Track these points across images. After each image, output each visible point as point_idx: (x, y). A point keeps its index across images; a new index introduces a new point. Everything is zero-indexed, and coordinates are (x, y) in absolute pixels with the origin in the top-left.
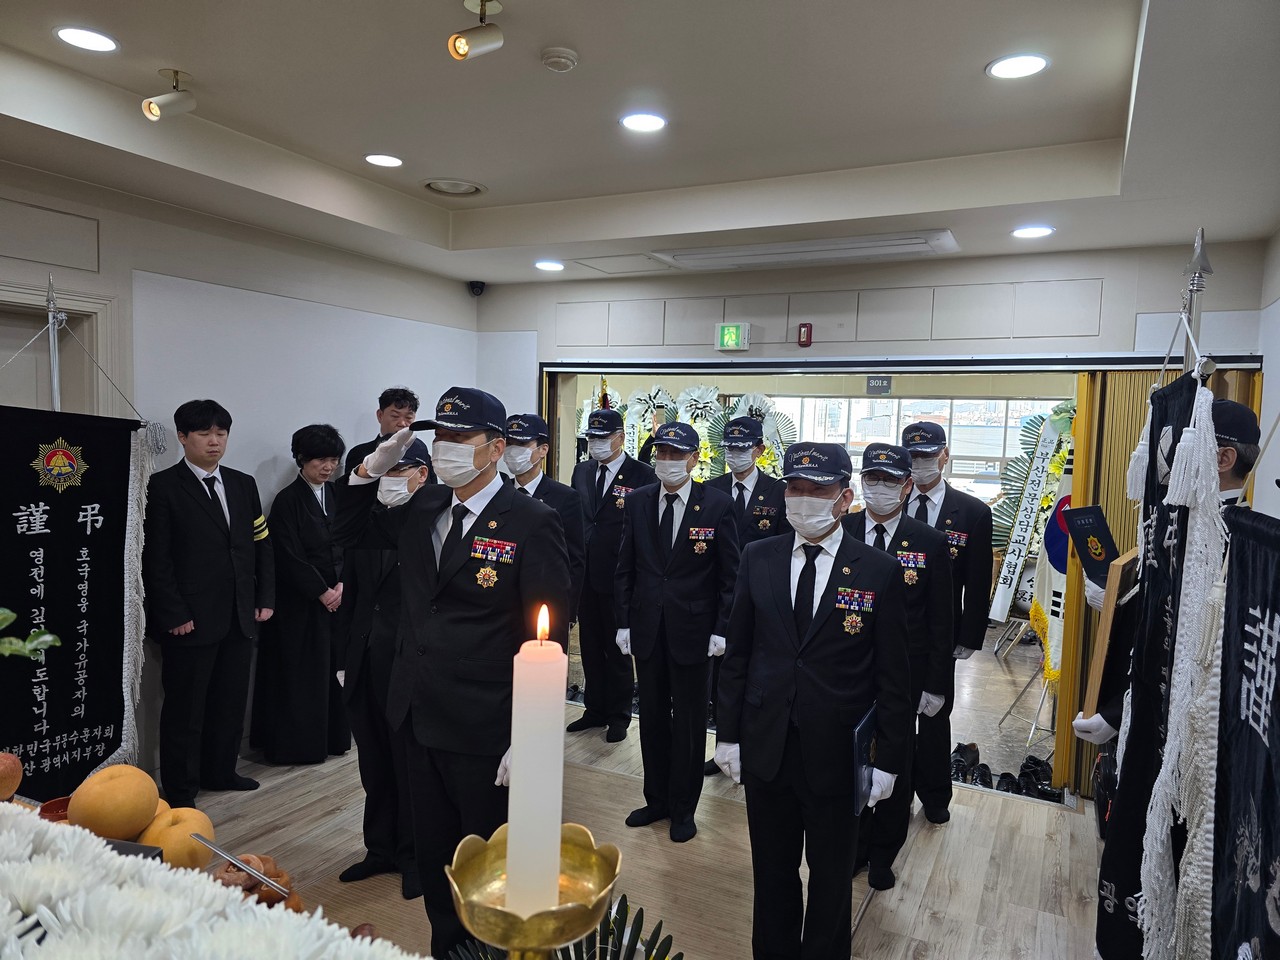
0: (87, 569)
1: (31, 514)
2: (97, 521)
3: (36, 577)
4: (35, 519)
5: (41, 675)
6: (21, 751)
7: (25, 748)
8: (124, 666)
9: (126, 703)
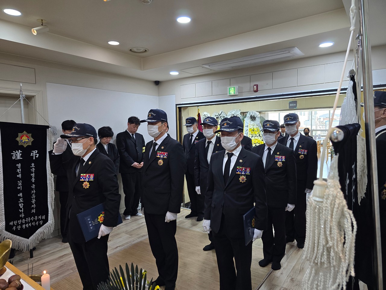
0: (34, 169)
1: (17, 154)
2: (37, 155)
3: (19, 172)
4: (18, 155)
5: (21, 200)
6: (16, 222)
7: (17, 222)
8: (48, 198)
9: (49, 209)
